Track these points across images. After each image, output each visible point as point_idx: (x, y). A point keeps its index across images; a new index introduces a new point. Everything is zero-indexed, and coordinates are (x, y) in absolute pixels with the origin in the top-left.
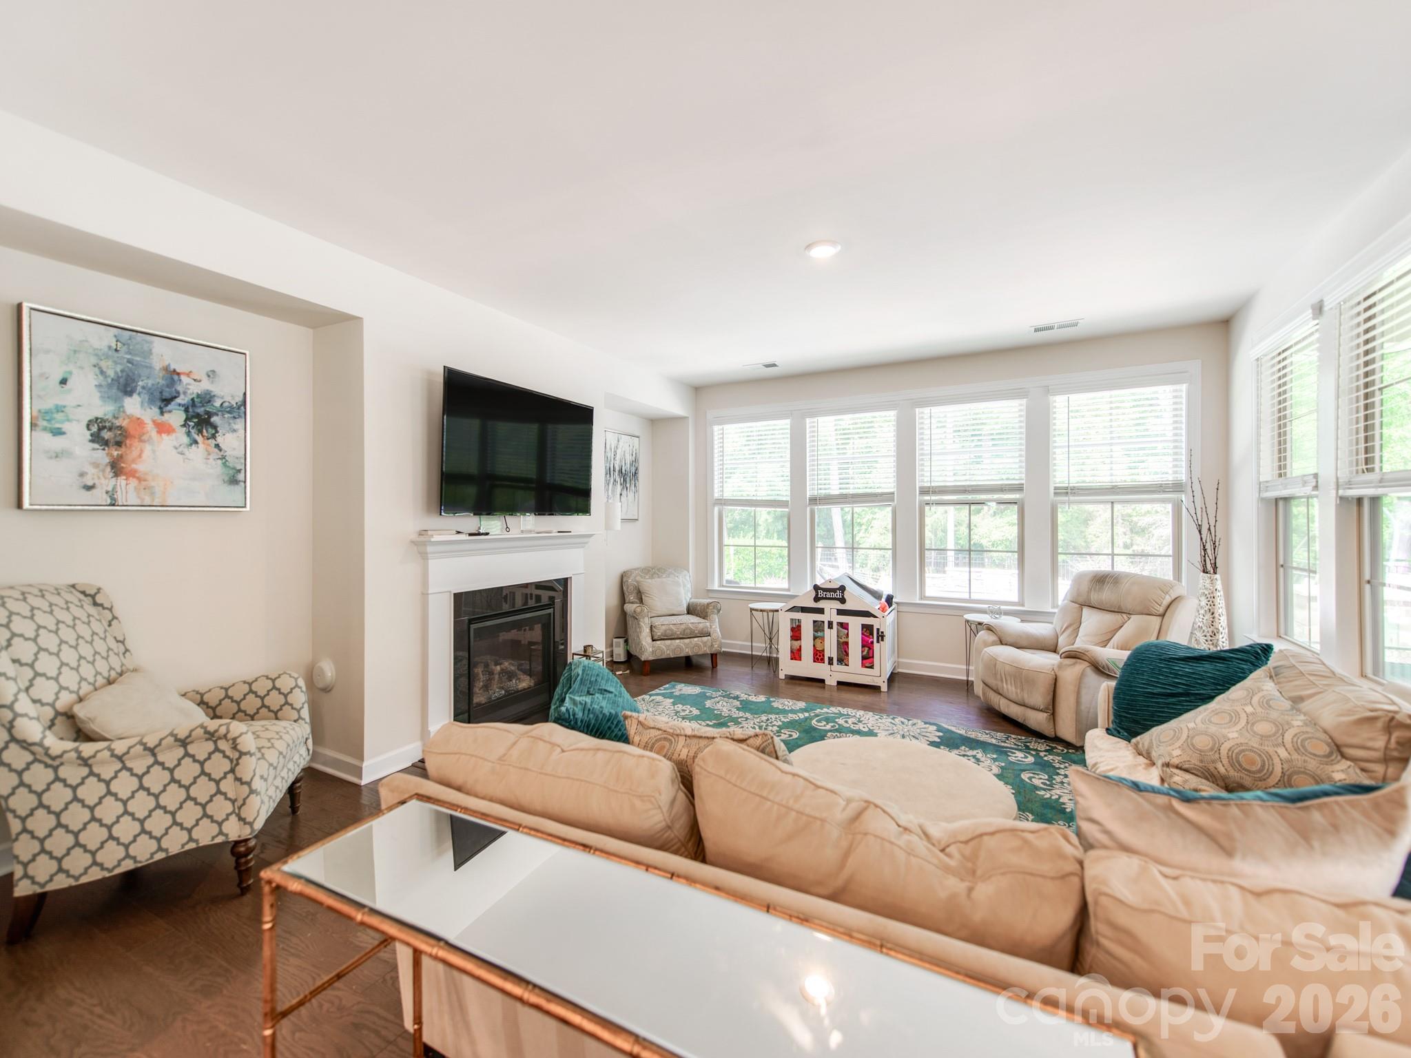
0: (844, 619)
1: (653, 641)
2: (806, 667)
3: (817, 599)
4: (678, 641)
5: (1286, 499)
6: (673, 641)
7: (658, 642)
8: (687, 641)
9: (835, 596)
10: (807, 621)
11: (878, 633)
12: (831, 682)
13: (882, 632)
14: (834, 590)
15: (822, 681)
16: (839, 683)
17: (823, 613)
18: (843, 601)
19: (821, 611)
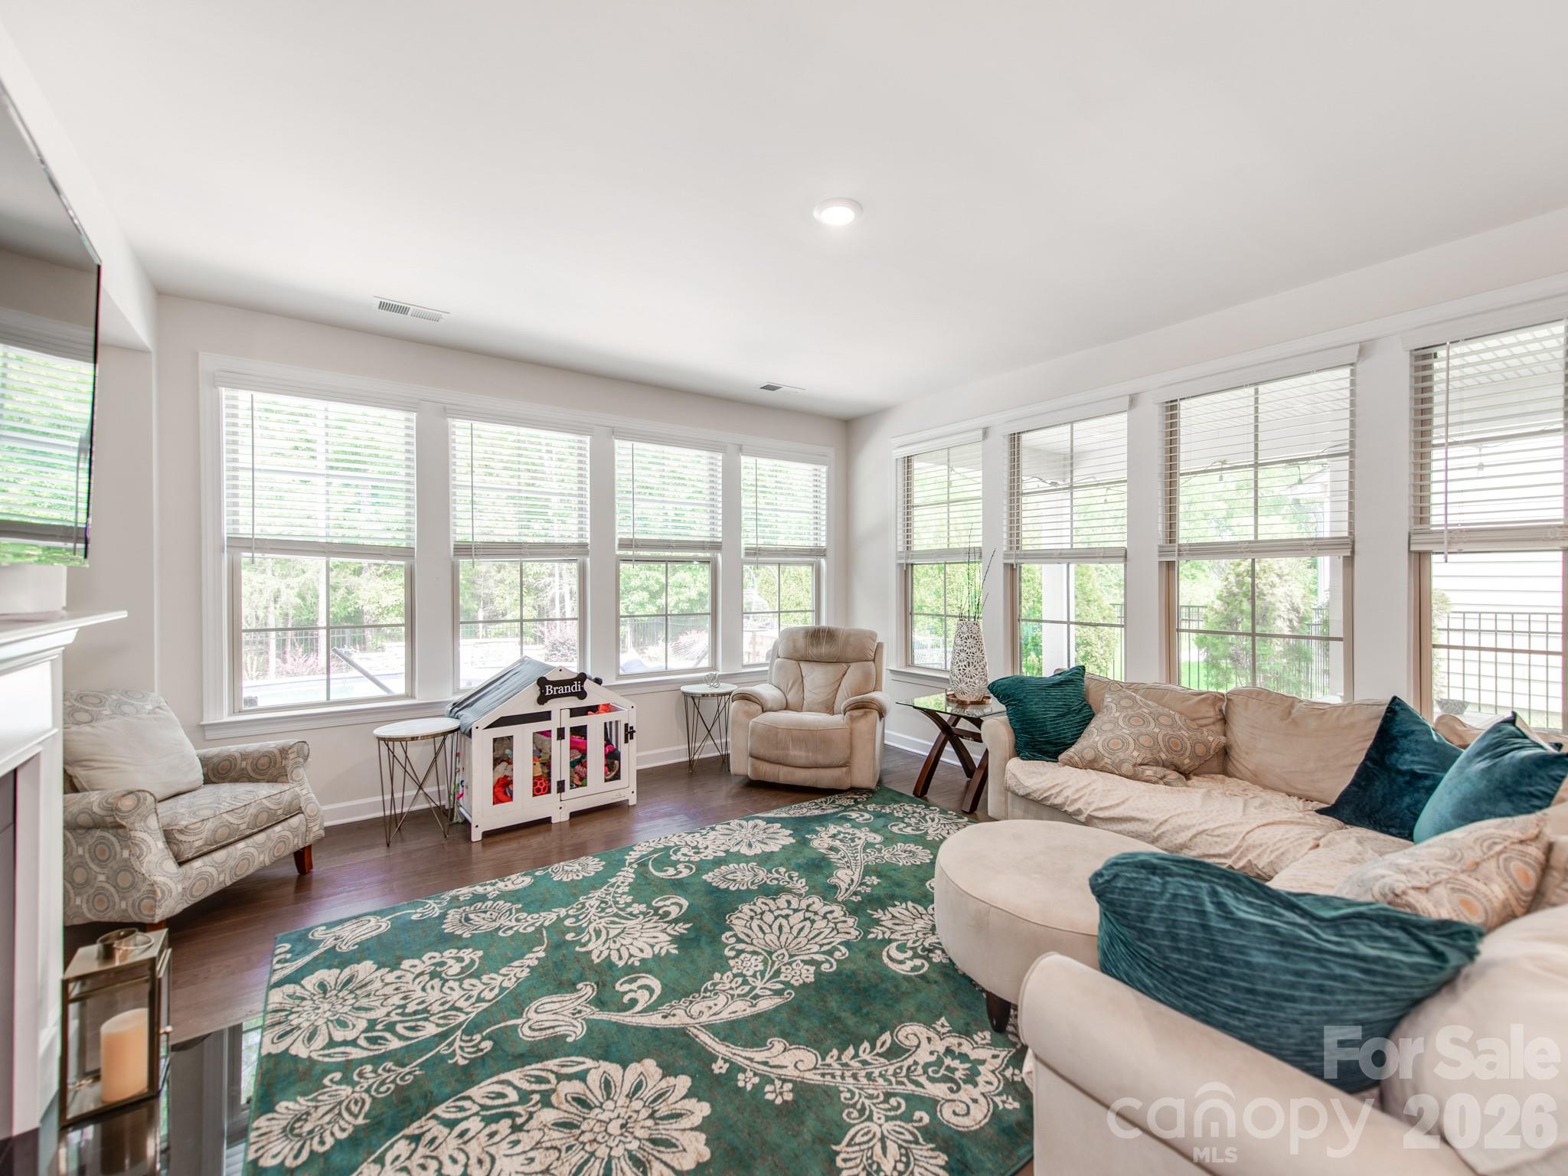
0: (579, 721)
1: (181, 864)
2: (524, 806)
3: (542, 699)
4: (241, 845)
5: (912, 565)
6: (231, 849)
7: (198, 863)
8: (260, 838)
9: (571, 689)
10: (523, 736)
11: (626, 730)
12: (560, 816)
13: (632, 728)
14: (570, 682)
15: (547, 821)
16: (573, 815)
17: (550, 719)
18: (582, 695)
19: (546, 716)
